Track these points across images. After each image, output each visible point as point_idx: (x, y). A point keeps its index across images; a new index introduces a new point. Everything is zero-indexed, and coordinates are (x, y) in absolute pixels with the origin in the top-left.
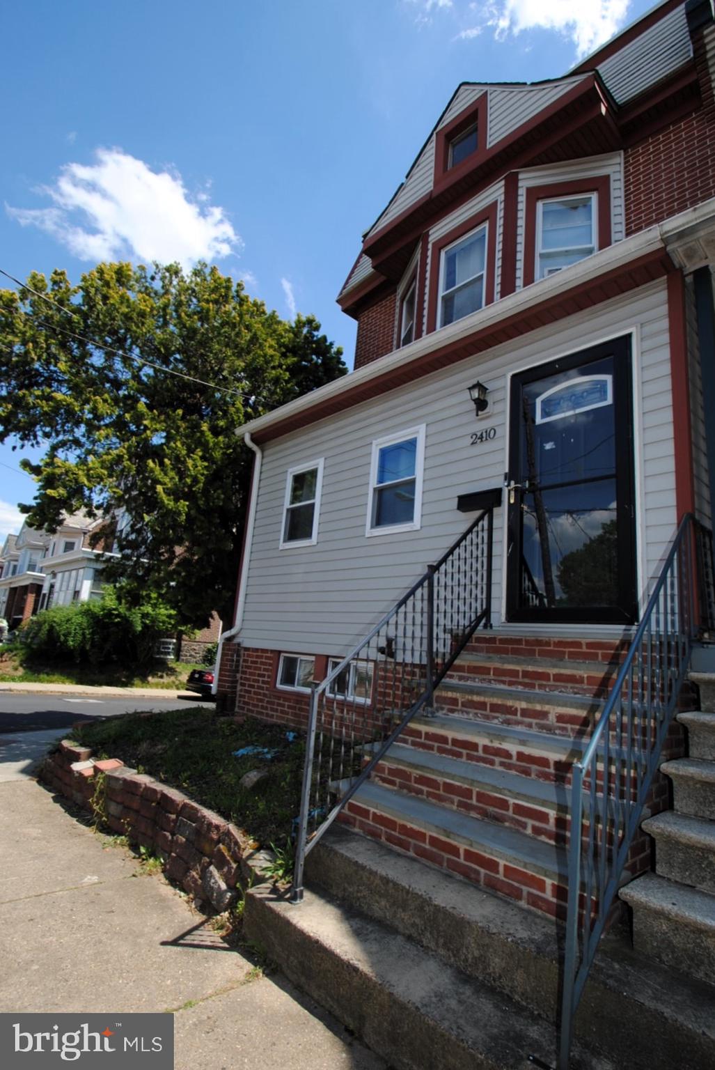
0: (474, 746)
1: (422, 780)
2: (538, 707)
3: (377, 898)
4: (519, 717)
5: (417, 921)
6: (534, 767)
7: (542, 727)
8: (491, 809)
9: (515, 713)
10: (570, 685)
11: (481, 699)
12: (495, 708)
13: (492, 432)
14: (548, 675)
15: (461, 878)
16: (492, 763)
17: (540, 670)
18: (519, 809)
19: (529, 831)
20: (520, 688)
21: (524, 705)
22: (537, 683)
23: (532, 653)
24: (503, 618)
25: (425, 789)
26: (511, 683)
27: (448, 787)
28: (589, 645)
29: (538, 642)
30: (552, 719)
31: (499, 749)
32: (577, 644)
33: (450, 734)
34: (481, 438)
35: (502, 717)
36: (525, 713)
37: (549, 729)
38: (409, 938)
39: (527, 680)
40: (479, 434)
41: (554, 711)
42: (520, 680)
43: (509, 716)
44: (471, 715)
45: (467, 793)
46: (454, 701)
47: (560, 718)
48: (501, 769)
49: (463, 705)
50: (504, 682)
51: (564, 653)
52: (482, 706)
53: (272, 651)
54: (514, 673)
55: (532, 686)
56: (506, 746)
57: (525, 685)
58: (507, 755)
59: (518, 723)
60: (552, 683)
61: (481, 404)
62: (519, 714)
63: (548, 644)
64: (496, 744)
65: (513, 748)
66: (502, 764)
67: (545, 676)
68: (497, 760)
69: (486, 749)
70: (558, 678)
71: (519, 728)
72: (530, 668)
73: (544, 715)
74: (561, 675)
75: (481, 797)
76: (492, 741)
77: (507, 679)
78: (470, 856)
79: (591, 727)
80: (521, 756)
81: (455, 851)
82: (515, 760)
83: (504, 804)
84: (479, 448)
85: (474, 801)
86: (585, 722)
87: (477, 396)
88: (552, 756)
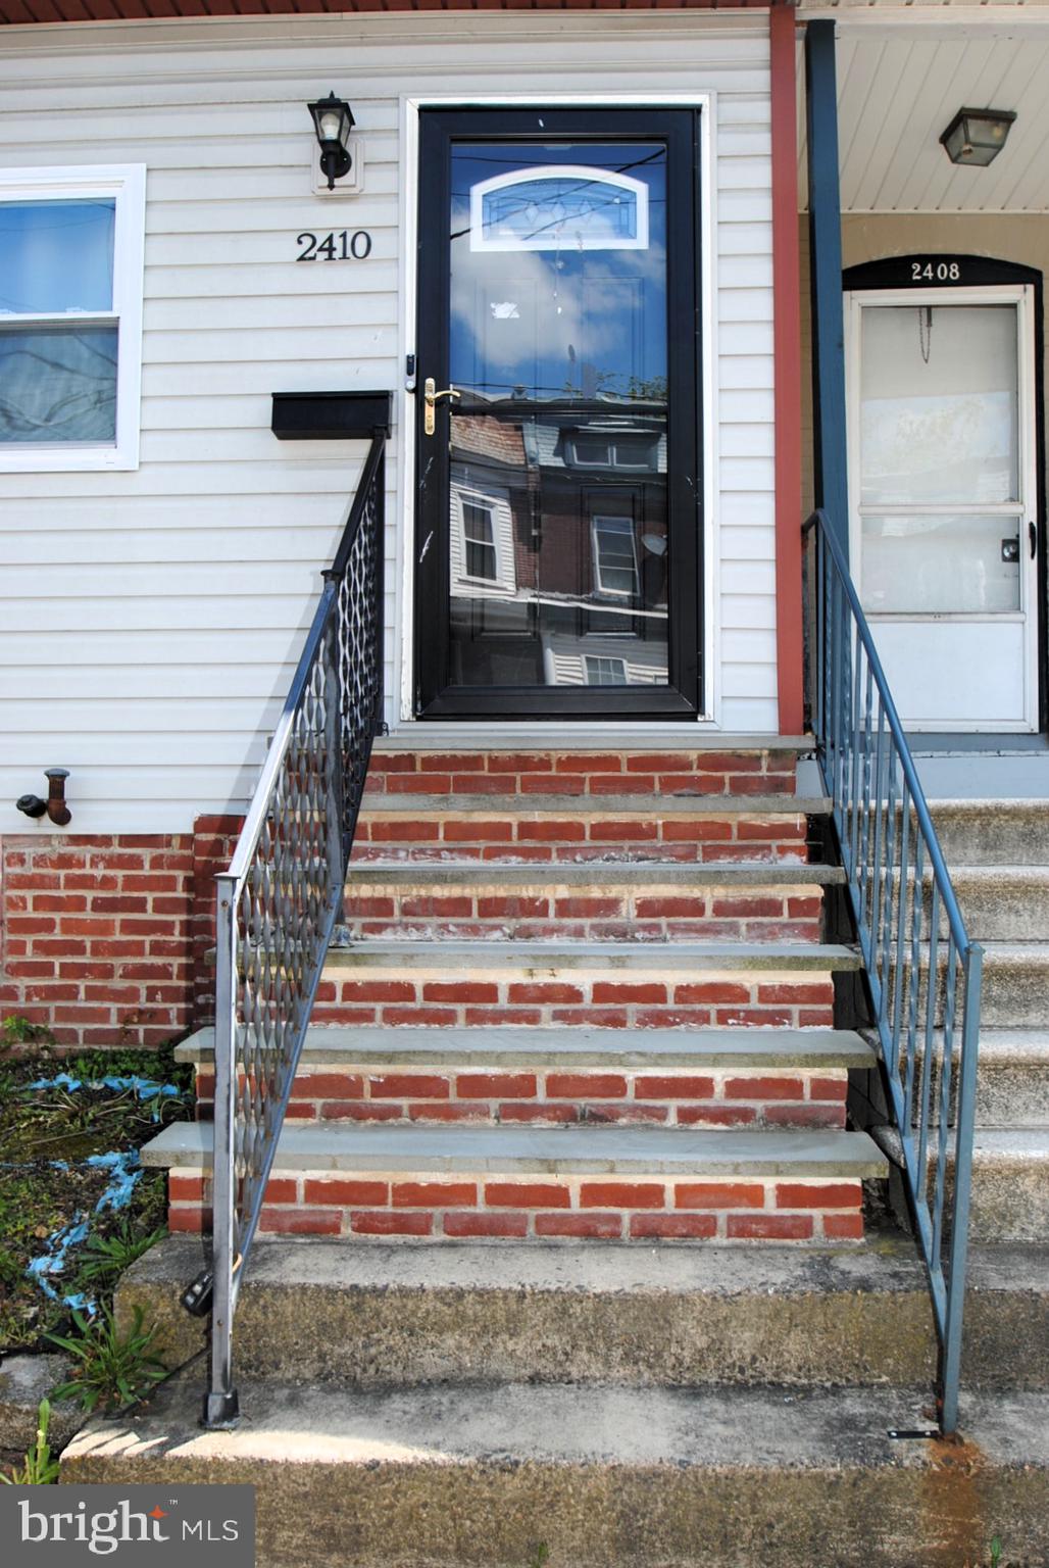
0: (488, 992)
1: (392, 1086)
2: (596, 893)
3: (431, 1337)
4: (552, 919)
5: (553, 1340)
6: (632, 1008)
7: (605, 932)
8: (581, 1103)
9: (543, 910)
10: (627, 844)
11: (455, 891)
12: (490, 907)
13: (361, 243)
14: (581, 827)
15: (576, 1240)
16: (533, 1018)
17: (561, 818)
18: (649, 1087)
19: (672, 1120)
20: (515, 861)
21: (563, 892)
22: (554, 845)
23: (507, 786)
24: (407, 711)
25: (404, 1102)
26: (490, 854)
27: (472, 1086)
28: (634, 763)
29: (522, 762)
30: (628, 913)
31: (549, 987)
32: (610, 763)
33: (418, 977)
34: (326, 249)
35: (510, 924)
36: (564, 908)
37: (622, 934)
38: (535, 1380)
39: (529, 843)
40: (321, 239)
41: (631, 896)
42: (515, 843)
43: (526, 921)
44: (429, 932)
45: (526, 1085)
46: (383, 906)
47: (646, 908)
48: (558, 1025)
49: (407, 910)
50: (474, 853)
51: (582, 781)
52: (460, 906)
54: (502, 831)
55: (545, 854)
56: (566, 977)
57: (527, 853)
58: (573, 994)
59: (549, 931)
60: (588, 842)
61: (335, 160)
62: (552, 911)
63: (545, 764)
64: (543, 978)
65: (583, 979)
66: (558, 1016)
67: (572, 831)
68: (546, 1009)
69: (517, 992)
70: (602, 831)
71: (554, 941)
72: (537, 817)
73: (611, 906)
74: (609, 825)
75: (555, 1085)
76: (531, 973)
77: (482, 844)
78: (591, 1194)
79: (709, 916)
80: (602, 992)
81: (559, 1196)
82: (587, 1002)
83: (615, 1086)
84: (321, 275)
85: (541, 1097)
86: (696, 908)
87: (331, 130)
88: (673, 979)
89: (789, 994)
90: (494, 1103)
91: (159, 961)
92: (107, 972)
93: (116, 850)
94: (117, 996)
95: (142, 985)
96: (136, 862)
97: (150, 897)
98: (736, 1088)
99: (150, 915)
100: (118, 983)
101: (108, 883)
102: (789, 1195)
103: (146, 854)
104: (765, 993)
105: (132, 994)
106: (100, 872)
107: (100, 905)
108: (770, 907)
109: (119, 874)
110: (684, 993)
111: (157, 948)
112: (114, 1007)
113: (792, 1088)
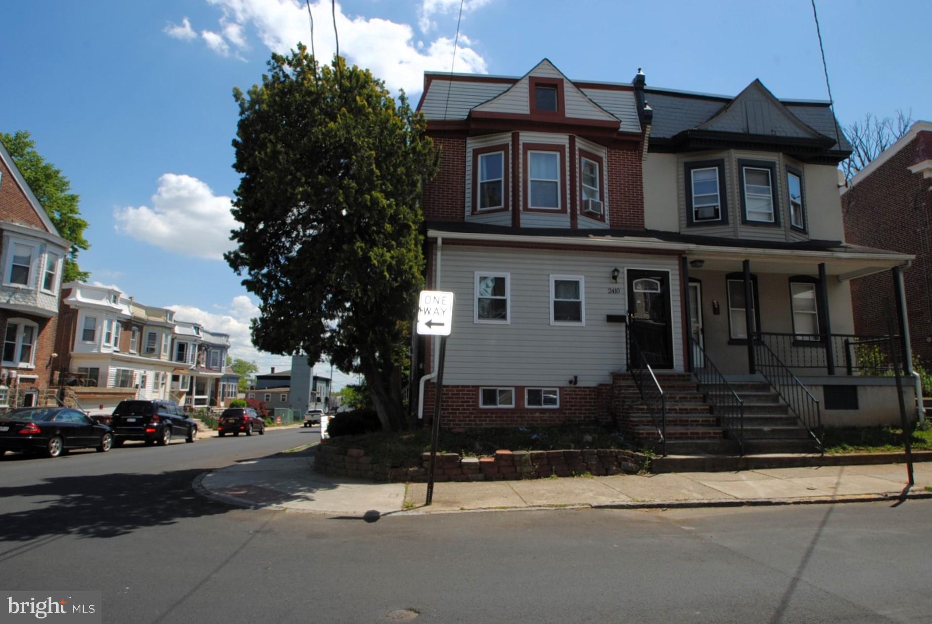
2: (673, 396)
7: (674, 401)
13: (619, 290)
18: (691, 421)
19: (696, 425)
30: (678, 398)
34: (614, 291)
37: (677, 402)
40: (612, 290)
53: (473, 386)
56: (676, 407)
58: (676, 410)
61: (615, 278)
64: (672, 408)
78: (691, 433)
79: (689, 399)
80: (680, 409)
81: (687, 434)
82: (678, 411)
83: (687, 421)
84: (612, 296)
85: (678, 423)
86: (686, 398)
87: (616, 274)
88: (689, 407)
89: (704, 409)
90: (673, 423)
91: (590, 408)
92: (581, 410)
93: (582, 389)
94: (583, 414)
95: (587, 412)
96: (586, 391)
97: (588, 397)
98: (702, 421)
99: (588, 400)
100: (584, 411)
101: (581, 395)
102: (714, 433)
103: (587, 390)
104: (701, 409)
105: (586, 413)
106: (580, 393)
107: (580, 398)
108: (696, 398)
109: (583, 393)
110: (691, 409)
111: (590, 406)
112: (583, 415)
113: (709, 421)
